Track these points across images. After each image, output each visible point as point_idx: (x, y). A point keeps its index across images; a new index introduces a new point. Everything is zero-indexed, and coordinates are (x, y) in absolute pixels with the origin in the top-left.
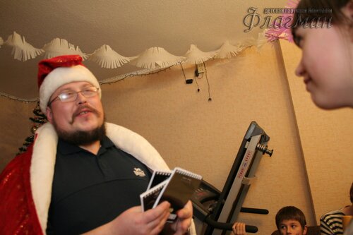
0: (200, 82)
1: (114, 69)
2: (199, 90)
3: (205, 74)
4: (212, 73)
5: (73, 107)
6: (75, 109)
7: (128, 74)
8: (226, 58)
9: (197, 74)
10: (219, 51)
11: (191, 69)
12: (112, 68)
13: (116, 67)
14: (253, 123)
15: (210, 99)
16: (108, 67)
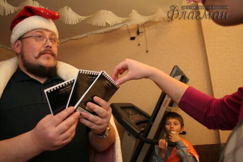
0: (140, 39)
1: (75, 24)
2: (139, 45)
3: (144, 33)
4: (149, 32)
5: (41, 48)
6: (43, 49)
7: (89, 33)
8: (160, 22)
9: (138, 33)
10: (154, 15)
11: (134, 29)
12: (73, 24)
13: (76, 23)
14: (176, 66)
15: (147, 51)
16: (70, 23)
